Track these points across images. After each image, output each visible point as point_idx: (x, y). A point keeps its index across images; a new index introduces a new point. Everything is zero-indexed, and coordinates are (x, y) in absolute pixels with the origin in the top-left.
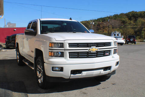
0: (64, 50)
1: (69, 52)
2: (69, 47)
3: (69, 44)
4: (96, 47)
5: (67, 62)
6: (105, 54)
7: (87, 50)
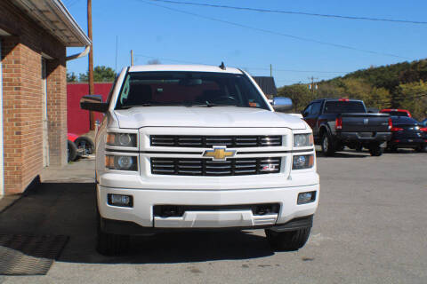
0: (139, 152)
1: (152, 159)
2: (151, 145)
3: (151, 137)
4: (228, 147)
5: (143, 183)
6: (262, 168)
7: (200, 153)
